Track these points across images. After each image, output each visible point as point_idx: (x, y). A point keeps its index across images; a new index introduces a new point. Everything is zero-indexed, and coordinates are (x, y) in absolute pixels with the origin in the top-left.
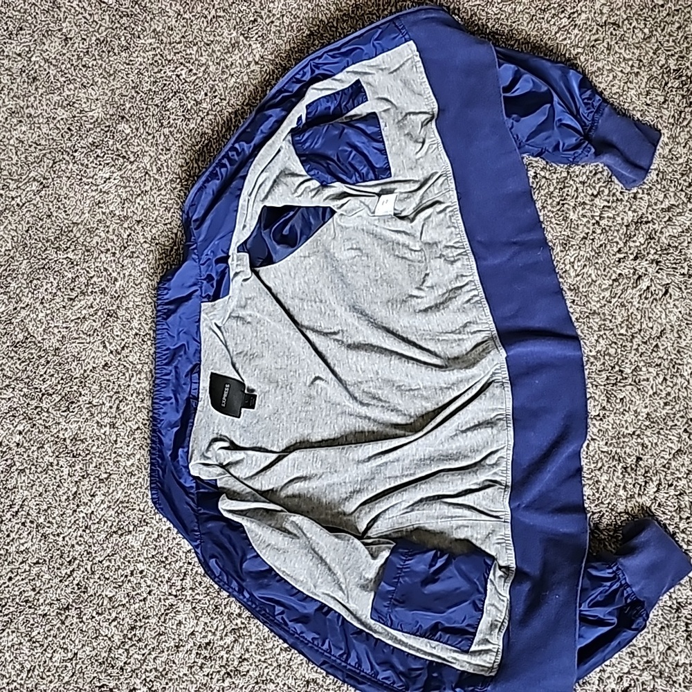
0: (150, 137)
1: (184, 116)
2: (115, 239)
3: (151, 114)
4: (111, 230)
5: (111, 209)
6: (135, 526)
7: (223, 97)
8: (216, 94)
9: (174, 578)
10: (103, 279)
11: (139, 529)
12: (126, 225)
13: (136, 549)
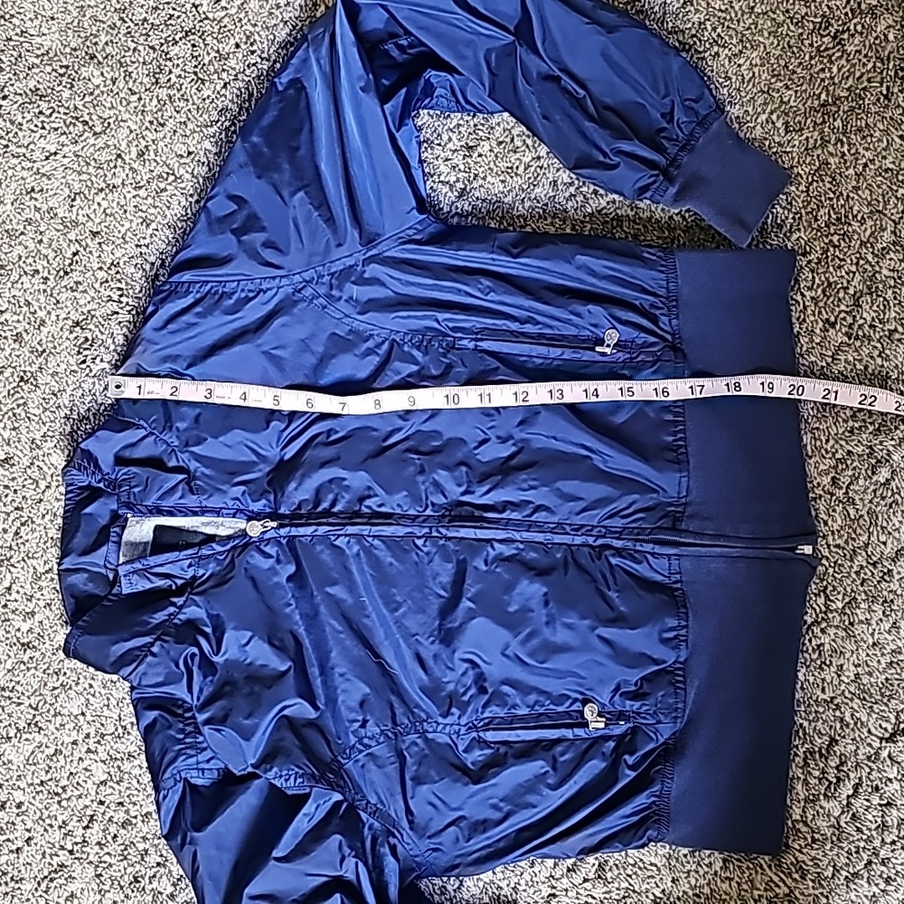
0: (134, 98)
1: (195, 73)
2: (52, 255)
3: (141, 60)
4: (45, 240)
5: (51, 204)
6: (18, 730)
7: (265, 55)
8: (255, 48)
9: (72, 823)
11: (24, 736)
12: (72, 236)
13: (15, 768)
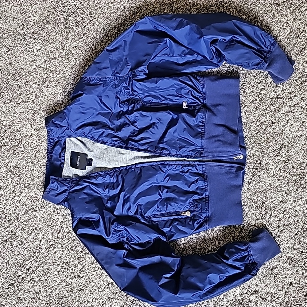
0: (60, 32)
1: (76, 24)
2: (40, 78)
3: (61, 22)
4: (38, 74)
5: (39, 64)
6: (39, 208)
7: (95, 17)
8: (92, 15)
9: (54, 233)
10: (33, 96)
11: (40, 210)
12: (45, 72)
13: (38, 218)
